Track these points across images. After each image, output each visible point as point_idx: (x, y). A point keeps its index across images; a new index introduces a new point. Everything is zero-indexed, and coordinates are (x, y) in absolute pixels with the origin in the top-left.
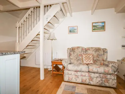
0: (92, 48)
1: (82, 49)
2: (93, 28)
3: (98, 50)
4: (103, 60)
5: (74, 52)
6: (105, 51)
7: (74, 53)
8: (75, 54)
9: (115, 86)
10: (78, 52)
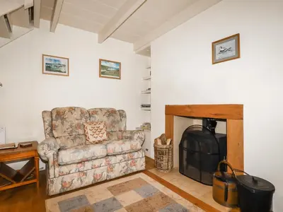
0: (101, 109)
1: (82, 113)
2: (102, 71)
3: (111, 112)
4: (121, 131)
5: (63, 119)
6: (122, 114)
7: (62, 123)
8: (67, 125)
9: (143, 168)
10: (73, 119)
